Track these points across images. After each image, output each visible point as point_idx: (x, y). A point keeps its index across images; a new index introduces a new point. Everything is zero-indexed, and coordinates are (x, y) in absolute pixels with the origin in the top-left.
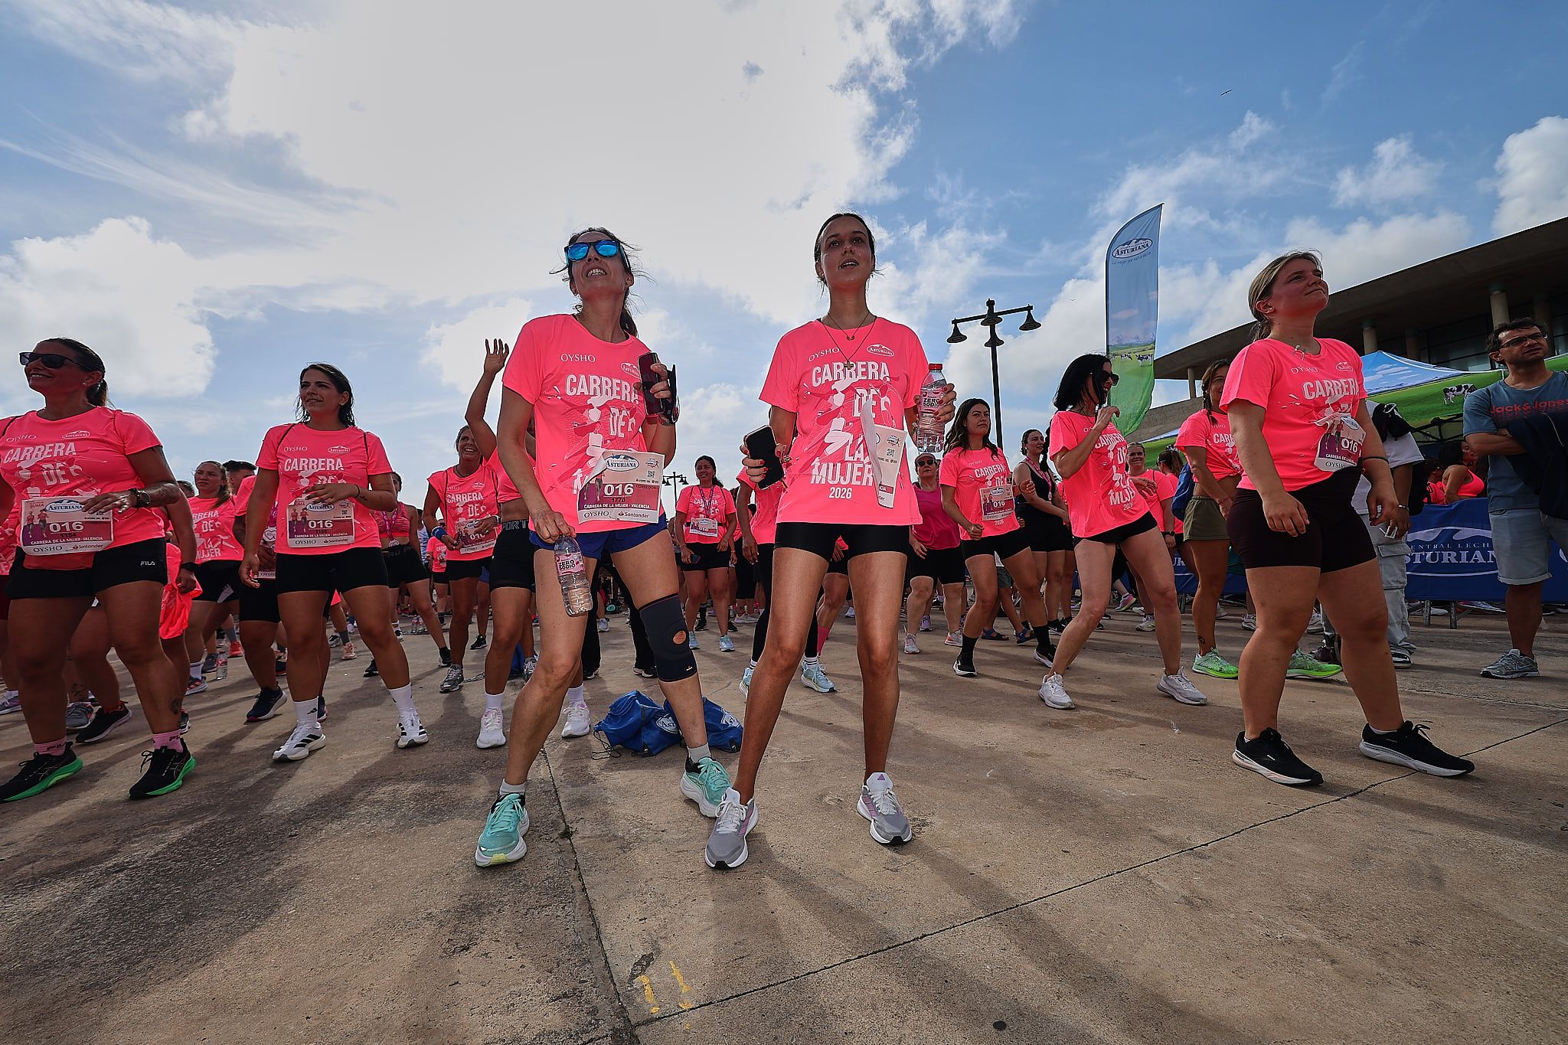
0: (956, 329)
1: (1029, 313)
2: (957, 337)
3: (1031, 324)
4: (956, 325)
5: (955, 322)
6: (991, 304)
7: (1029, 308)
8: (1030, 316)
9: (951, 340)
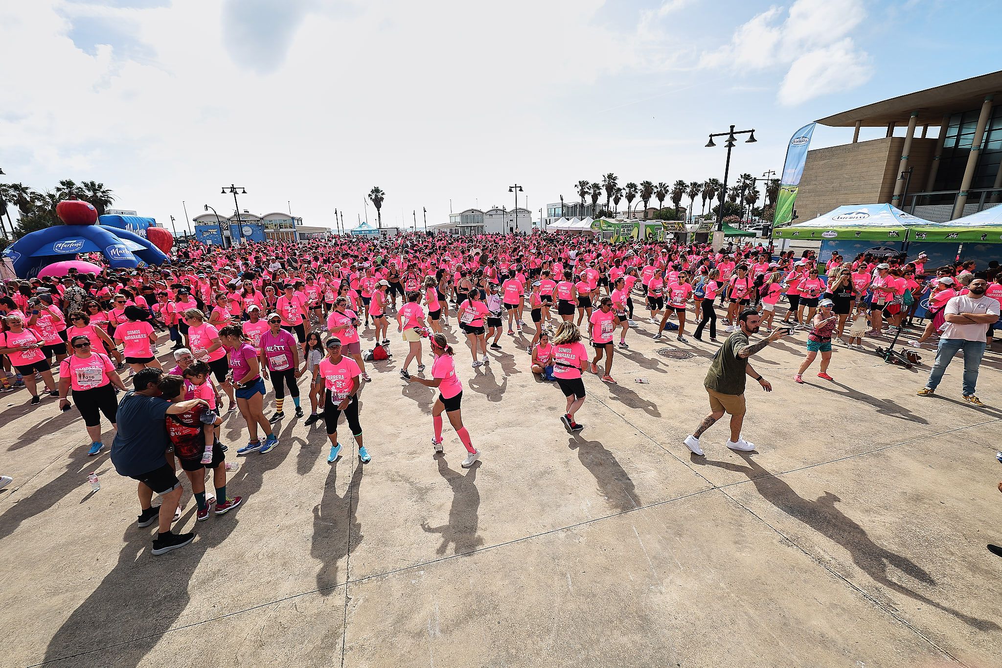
0: (711, 140)
1: (752, 134)
2: (711, 144)
3: (752, 139)
4: (711, 138)
5: (711, 136)
6: (732, 127)
7: (753, 131)
8: (752, 135)
9: (708, 146)
